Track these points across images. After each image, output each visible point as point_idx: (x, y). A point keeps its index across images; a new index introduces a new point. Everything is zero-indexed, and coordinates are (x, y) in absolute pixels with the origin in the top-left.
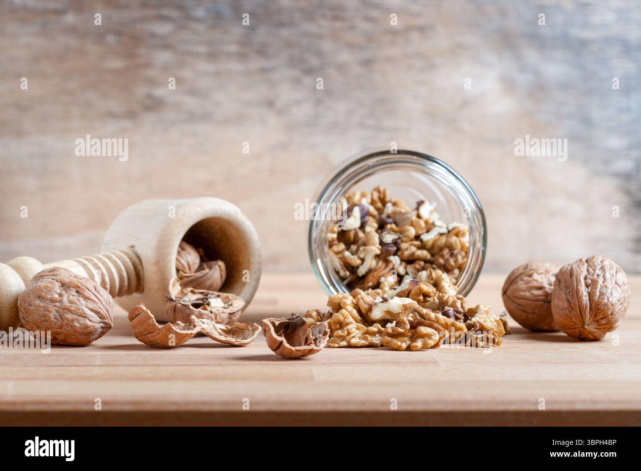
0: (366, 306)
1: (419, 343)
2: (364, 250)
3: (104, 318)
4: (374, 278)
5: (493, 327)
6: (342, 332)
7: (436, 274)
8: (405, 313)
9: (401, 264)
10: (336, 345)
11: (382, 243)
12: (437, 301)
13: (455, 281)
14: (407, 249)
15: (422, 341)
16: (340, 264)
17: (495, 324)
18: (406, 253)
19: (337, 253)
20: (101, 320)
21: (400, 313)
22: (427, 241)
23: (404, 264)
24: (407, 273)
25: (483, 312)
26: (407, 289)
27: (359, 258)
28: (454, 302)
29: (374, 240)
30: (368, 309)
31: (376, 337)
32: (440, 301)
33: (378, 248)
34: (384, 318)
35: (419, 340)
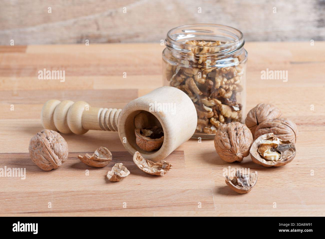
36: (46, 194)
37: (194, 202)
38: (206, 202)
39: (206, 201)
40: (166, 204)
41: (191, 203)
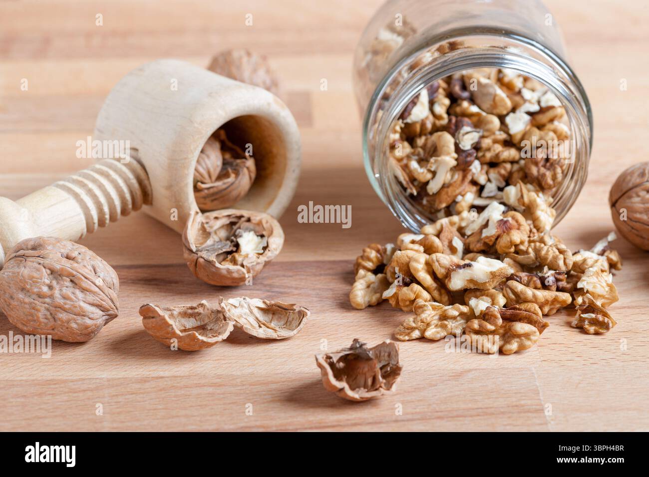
0: (443, 271)
1: (514, 346)
2: (436, 161)
3: (108, 310)
4: (449, 197)
5: (605, 293)
6: (414, 322)
7: (529, 197)
8: (493, 281)
9: (482, 169)
10: (407, 338)
11: (458, 149)
12: (532, 254)
13: (551, 200)
14: (489, 149)
15: (517, 342)
16: (405, 179)
17: (607, 289)
18: (489, 155)
19: (399, 160)
20: (104, 314)
21: (486, 282)
22: (515, 135)
23: (485, 167)
24: (489, 180)
25: (592, 274)
26: (494, 235)
27: (429, 171)
28: (555, 258)
29: (448, 147)
30: (445, 273)
31: (457, 321)
32: (536, 254)
33: (454, 158)
34: (466, 287)
35: (513, 341)
36: (90, 386)
37: (491, 408)
38: (522, 406)
39: (523, 402)
40: (416, 413)
41: (481, 408)
